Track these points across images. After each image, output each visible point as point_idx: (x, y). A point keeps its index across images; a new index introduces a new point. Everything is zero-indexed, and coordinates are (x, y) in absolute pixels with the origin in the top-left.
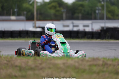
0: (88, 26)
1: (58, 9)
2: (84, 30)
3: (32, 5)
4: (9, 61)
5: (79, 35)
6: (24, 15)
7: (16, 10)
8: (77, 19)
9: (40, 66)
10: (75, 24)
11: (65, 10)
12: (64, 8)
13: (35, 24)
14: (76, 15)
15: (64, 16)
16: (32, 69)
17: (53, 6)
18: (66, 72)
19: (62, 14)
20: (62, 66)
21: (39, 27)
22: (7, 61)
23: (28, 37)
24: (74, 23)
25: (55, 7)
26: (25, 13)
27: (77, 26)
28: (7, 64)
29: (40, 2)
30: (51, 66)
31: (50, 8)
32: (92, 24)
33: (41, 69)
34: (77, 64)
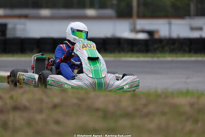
4: (82, 100)
6: (111, 7)
9: (145, 110)
13: (134, 24)
15: (193, 8)
16: (127, 115)
18: (196, 121)
20: (187, 108)
21: (143, 31)
23: (120, 52)
26: (115, 2)
28: (79, 106)
30: (166, 109)
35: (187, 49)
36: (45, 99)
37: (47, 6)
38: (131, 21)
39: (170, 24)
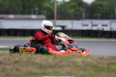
0: (106, 26)
1: (78, 8)
2: (103, 29)
3: (53, 4)
4: (29, 59)
5: (98, 34)
6: (44, 14)
7: (36, 9)
8: (96, 18)
9: (60, 64)
10: (94, 24)
11: (84, 10)
12: (83, 8)
13: (55, 23)
14: (95, 15)
15: (84, 15)
16: (51, 67)
17: (73, 6)
18: (85, 70)
19: (81, 14)
20: (81, 64)
21: (59, 26)
22: (28, 59)
24: (93, 22)
25: (74, 7)
26: (46, 12)
27: (96, 25)
28: (28, 62)
29: (60, 2)
30: (71, 64)
31: (70, 8)
32: (110, 23)
33: (61, 67)
34: (95, 63)
35: (81, 35)
36: (11, 58)
37: (12, 14)
38: (53, 21)
39: (72, 23)
